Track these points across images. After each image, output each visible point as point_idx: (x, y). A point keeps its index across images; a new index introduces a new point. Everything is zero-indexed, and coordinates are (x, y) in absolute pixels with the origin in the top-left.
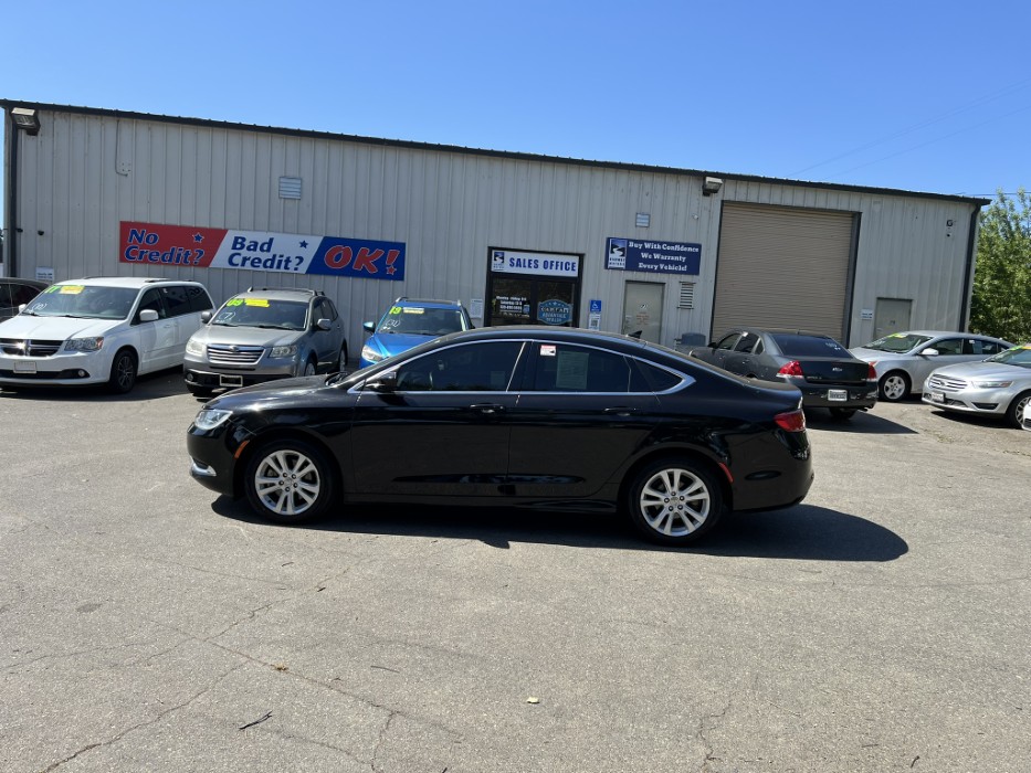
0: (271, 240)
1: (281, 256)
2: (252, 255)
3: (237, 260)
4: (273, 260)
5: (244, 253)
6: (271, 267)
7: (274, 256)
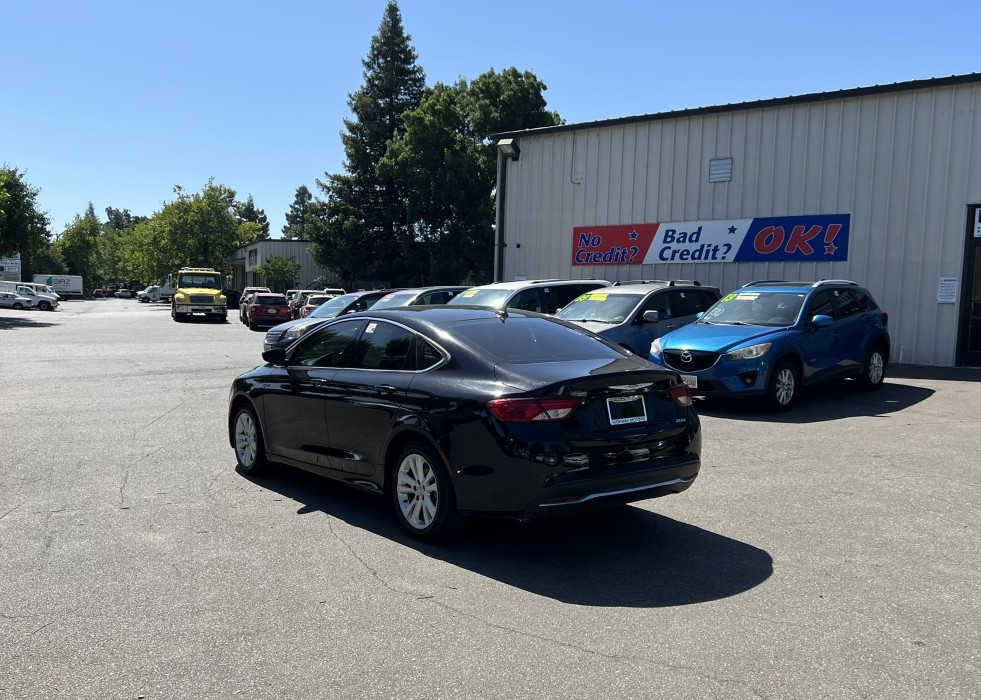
0: (700, 229)
1: (709, 245)
2: (681, 247)
3: (668, 254)
4: (701, 251)
5: (674, 246)
6: (699, 258)
7: (703, 246)
